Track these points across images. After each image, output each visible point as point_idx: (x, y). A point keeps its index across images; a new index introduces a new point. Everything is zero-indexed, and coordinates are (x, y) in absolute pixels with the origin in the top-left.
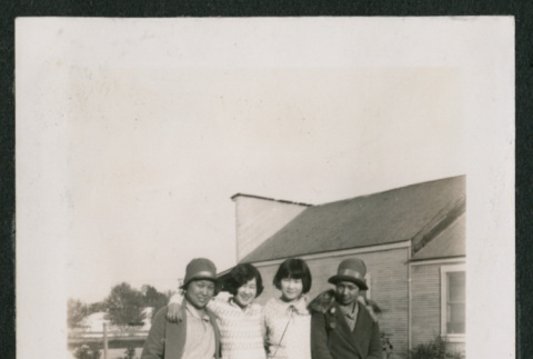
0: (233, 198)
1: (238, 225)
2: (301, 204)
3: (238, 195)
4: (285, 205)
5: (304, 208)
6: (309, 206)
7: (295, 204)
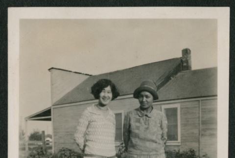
0: (49, 70)
1: (52, 84)
2: (86, 74)
3: (52, 68)
4: (77, 74)
5: (88, 77)
6: (91, 75)
7: (83, 74)
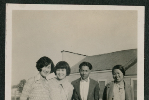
3: (63, 51)
4: (79, 55)
5: (85, 57)
7: (82, 55)
